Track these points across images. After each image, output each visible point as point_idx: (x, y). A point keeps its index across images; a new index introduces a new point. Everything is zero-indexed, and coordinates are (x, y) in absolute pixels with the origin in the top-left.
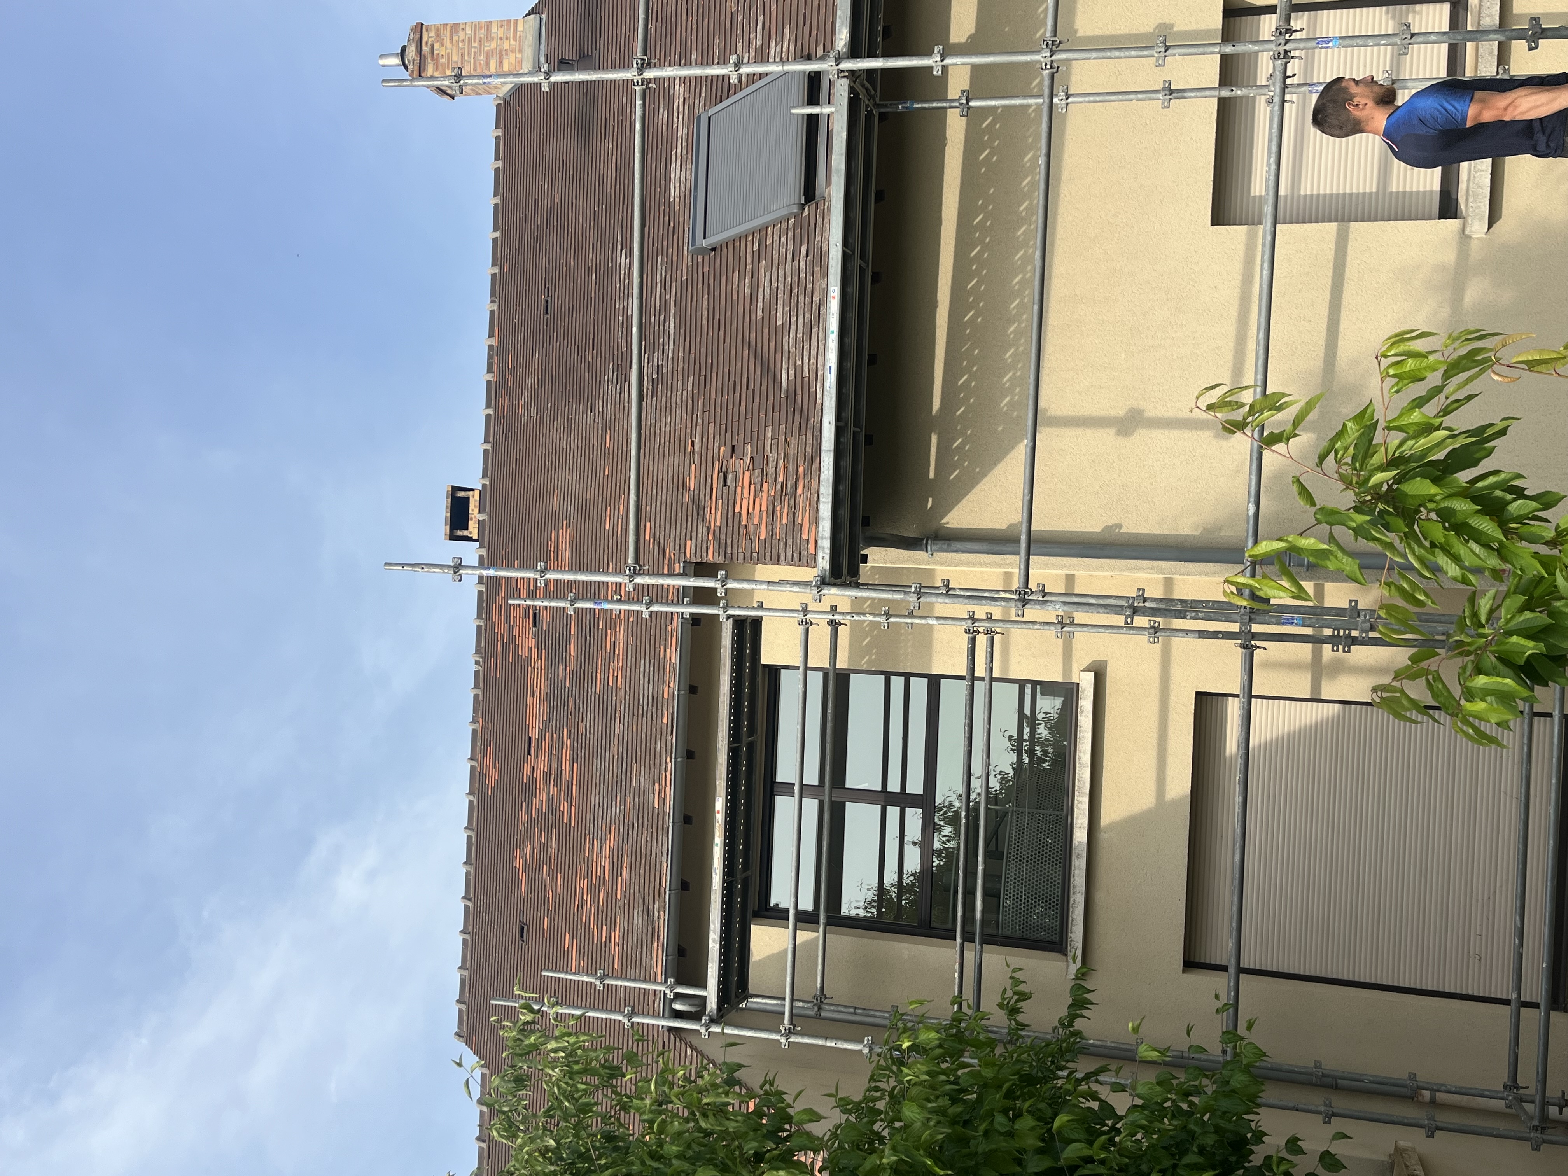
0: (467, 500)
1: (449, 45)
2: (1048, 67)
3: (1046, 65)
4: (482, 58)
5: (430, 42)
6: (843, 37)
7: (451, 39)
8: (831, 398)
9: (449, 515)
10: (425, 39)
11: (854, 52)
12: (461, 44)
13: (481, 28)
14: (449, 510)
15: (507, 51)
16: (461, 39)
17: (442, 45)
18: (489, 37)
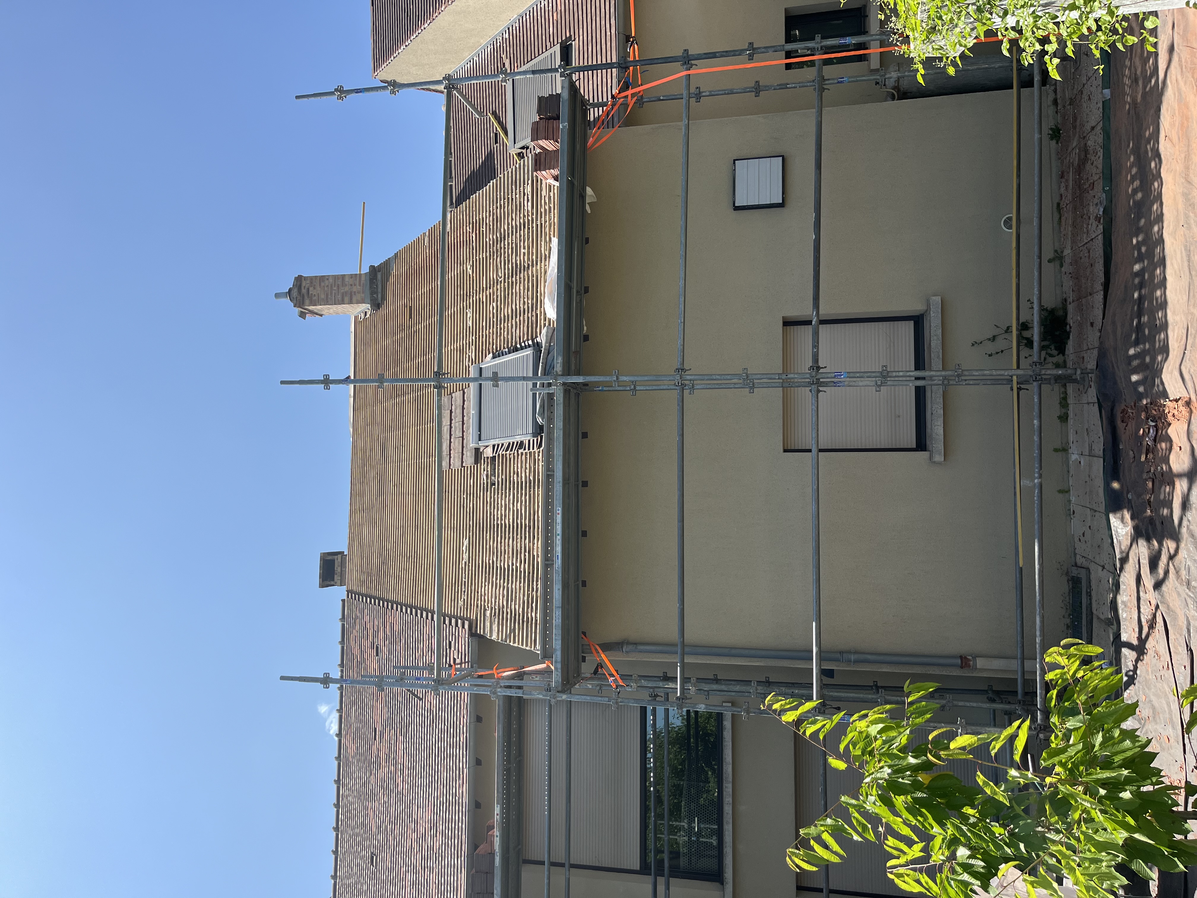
1: (318, 289)
2: (680, 384)
5: (307, 287)
7: (320, 285)
8: (559, 576)
9: (321, 571)
10: (303, 285)
13: (338, 278)
14: (322, 568)
15: (355, 292)
16: (326, 285)
17: (314, 288)
18: (344, 285)
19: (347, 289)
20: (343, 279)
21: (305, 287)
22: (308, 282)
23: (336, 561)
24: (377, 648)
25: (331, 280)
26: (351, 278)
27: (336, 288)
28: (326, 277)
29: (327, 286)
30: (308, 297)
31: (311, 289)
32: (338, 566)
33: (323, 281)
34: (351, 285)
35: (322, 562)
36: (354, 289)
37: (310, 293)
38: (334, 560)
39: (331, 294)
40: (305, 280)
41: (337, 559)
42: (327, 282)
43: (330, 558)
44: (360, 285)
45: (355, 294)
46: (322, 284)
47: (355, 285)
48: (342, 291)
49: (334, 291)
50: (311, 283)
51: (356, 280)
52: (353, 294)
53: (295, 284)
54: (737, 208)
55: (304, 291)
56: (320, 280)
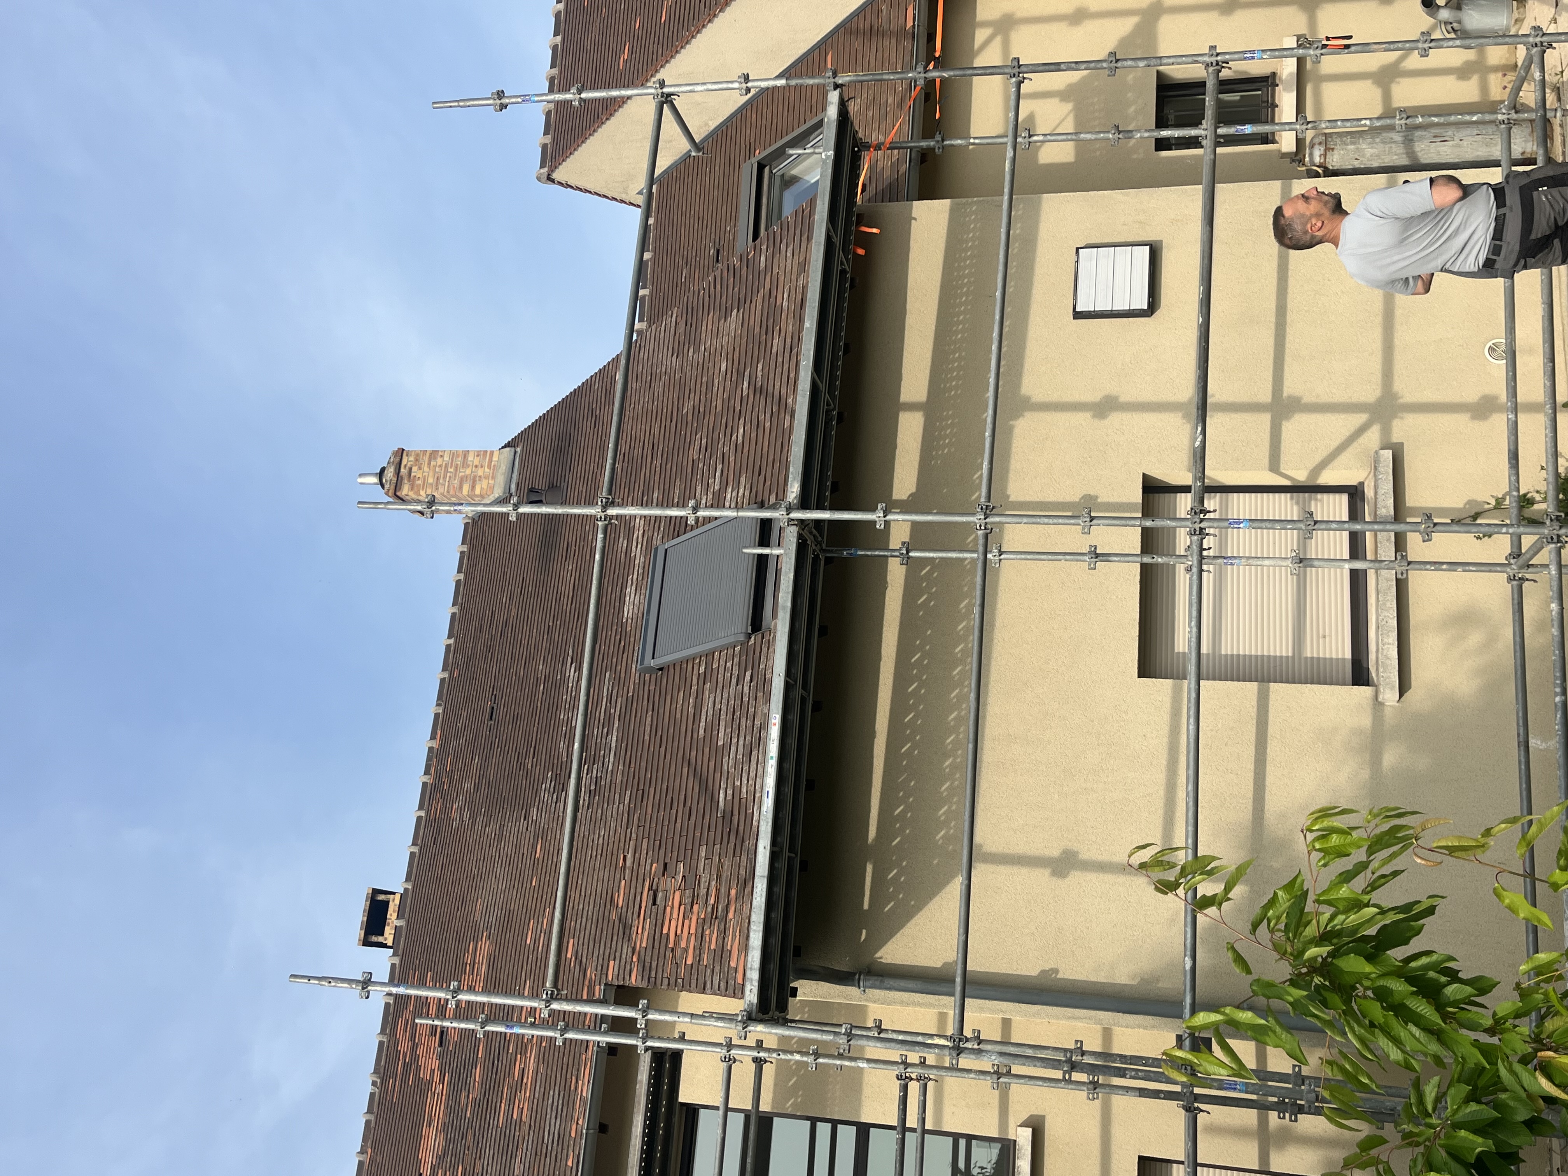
0: (386, 904)
1: (426, 469)
2: (983, 528)
3: (980, 526)
4: (456, 482)
5: (409, 465)
6: (795, 490)
7: (429, 464)
8: (768, 822)
9: (365, 919)
10: (404, 462)
11: (804, 503)
12: (437, 469)
13: (458, 456)
14: (366, 914)
15: (480, 477)
16: (439, 464)
17: (420, 468)
18: (465, 465)
19: (468, 471)
20: (465, 457)
21: (405, 466)
22: (412, 458)
23: (391, 903)
25: (446, 458)
26: (478, 455)
28: (440, 453)
30: (409, 480)
31: (415, 469)
32: (394, 911)
33: (435, 458)
34: (476, 466)
35: (368, 903)
36: (480, 472)
37: (413, 474)
39: (445, 477)
40: (407, 455)
41: (394, 900)
42: (440, 460)
43: (381, 897)
44: (489, 467)
45: (480, 480)
46: (433, 463)
47: (482, 467)
48: (461, 475)
49: (448, 474)
50: (417, 460)
51: (484, 459)
52: (477, 479)
53: (392, 460)
54: (1078, 315)
55: (403, 471)
56: (430, 456)
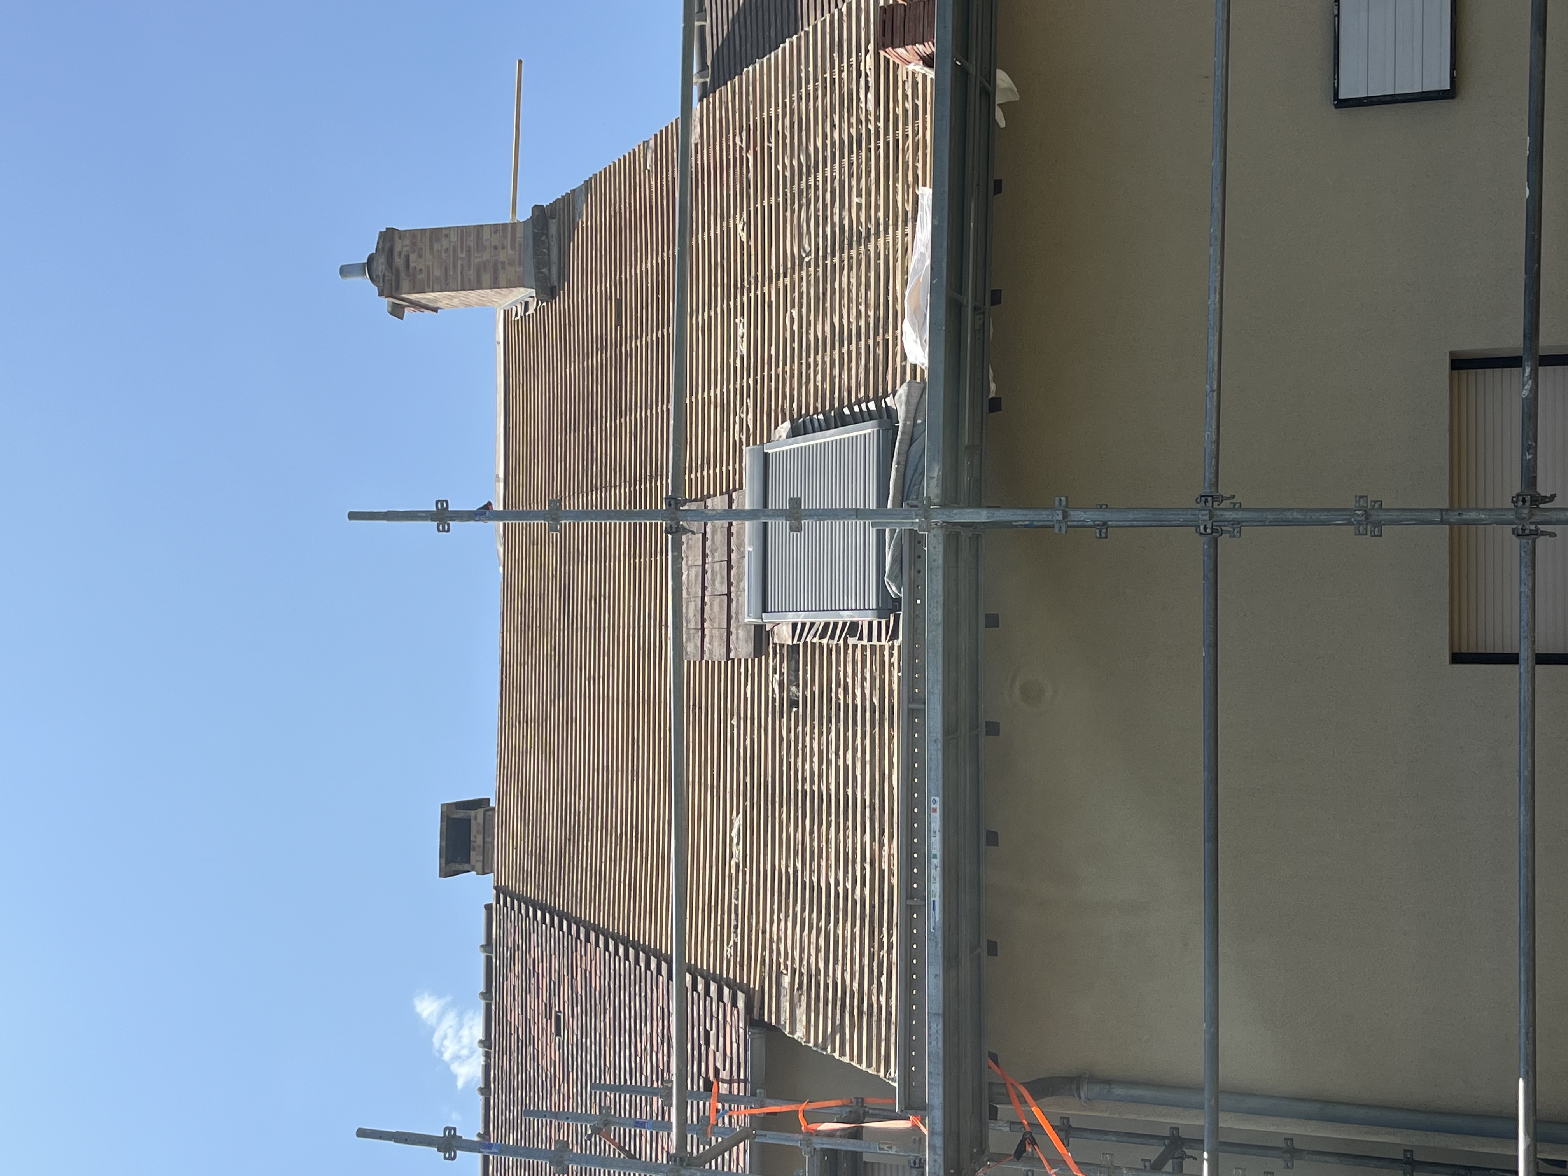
0: (467, 822)
1: (428, 256)
4: (472, 273)
5: (403, 254)
7: (431, 248)
9: (444, 843)
10: (398, 248)
12: (444, 255)
13: (469, 234)
15: (503, 263)
16: (444, 248)
17: (420, 256)
18: (480, 246)
19: (486, 256)
20: (478, 235)
21: (400, 253)
22: (407, 242)
23: (473, 821)
24: (558, 1018)
25: (453, 238)
26: (496, 232)
27: (463, 255)
28: (444, 232)
29: (447, 250)
30: (408, 275)
31: (413, 257)
32: (478, 832)
33: (438, 240)
34: (496, 248)
35: (445, 824)
36: (502, 256)
37: (412, 265)
38: (470, 820)
39: (455, 267)
40: (400, 238)
41: (476, 818)
42: (445, 243)
43: (461, 814)
44: (513, 247)
45: (503, 268)
46: (436, 246)
47: (503, 248)
48: (477, 261)
49: (460, 262)
50: (414, 244)
51: (505, 236)
52: (500, 266)
53: (380, 247)
54: (1342, 104)
55: (399, 262)
56: (431, 237)
